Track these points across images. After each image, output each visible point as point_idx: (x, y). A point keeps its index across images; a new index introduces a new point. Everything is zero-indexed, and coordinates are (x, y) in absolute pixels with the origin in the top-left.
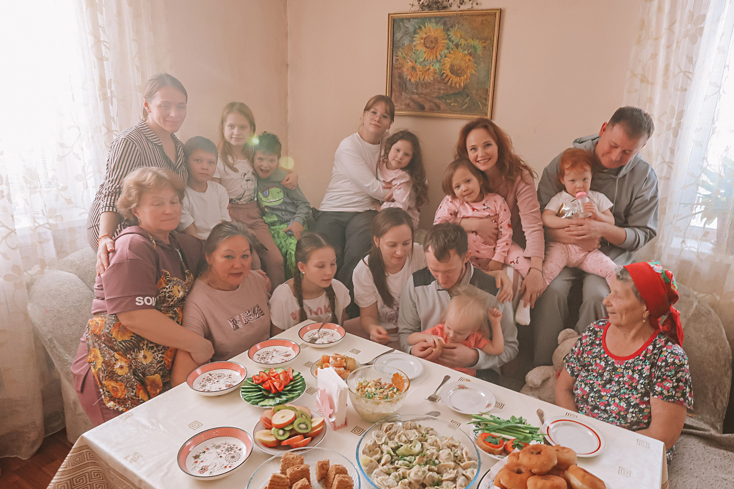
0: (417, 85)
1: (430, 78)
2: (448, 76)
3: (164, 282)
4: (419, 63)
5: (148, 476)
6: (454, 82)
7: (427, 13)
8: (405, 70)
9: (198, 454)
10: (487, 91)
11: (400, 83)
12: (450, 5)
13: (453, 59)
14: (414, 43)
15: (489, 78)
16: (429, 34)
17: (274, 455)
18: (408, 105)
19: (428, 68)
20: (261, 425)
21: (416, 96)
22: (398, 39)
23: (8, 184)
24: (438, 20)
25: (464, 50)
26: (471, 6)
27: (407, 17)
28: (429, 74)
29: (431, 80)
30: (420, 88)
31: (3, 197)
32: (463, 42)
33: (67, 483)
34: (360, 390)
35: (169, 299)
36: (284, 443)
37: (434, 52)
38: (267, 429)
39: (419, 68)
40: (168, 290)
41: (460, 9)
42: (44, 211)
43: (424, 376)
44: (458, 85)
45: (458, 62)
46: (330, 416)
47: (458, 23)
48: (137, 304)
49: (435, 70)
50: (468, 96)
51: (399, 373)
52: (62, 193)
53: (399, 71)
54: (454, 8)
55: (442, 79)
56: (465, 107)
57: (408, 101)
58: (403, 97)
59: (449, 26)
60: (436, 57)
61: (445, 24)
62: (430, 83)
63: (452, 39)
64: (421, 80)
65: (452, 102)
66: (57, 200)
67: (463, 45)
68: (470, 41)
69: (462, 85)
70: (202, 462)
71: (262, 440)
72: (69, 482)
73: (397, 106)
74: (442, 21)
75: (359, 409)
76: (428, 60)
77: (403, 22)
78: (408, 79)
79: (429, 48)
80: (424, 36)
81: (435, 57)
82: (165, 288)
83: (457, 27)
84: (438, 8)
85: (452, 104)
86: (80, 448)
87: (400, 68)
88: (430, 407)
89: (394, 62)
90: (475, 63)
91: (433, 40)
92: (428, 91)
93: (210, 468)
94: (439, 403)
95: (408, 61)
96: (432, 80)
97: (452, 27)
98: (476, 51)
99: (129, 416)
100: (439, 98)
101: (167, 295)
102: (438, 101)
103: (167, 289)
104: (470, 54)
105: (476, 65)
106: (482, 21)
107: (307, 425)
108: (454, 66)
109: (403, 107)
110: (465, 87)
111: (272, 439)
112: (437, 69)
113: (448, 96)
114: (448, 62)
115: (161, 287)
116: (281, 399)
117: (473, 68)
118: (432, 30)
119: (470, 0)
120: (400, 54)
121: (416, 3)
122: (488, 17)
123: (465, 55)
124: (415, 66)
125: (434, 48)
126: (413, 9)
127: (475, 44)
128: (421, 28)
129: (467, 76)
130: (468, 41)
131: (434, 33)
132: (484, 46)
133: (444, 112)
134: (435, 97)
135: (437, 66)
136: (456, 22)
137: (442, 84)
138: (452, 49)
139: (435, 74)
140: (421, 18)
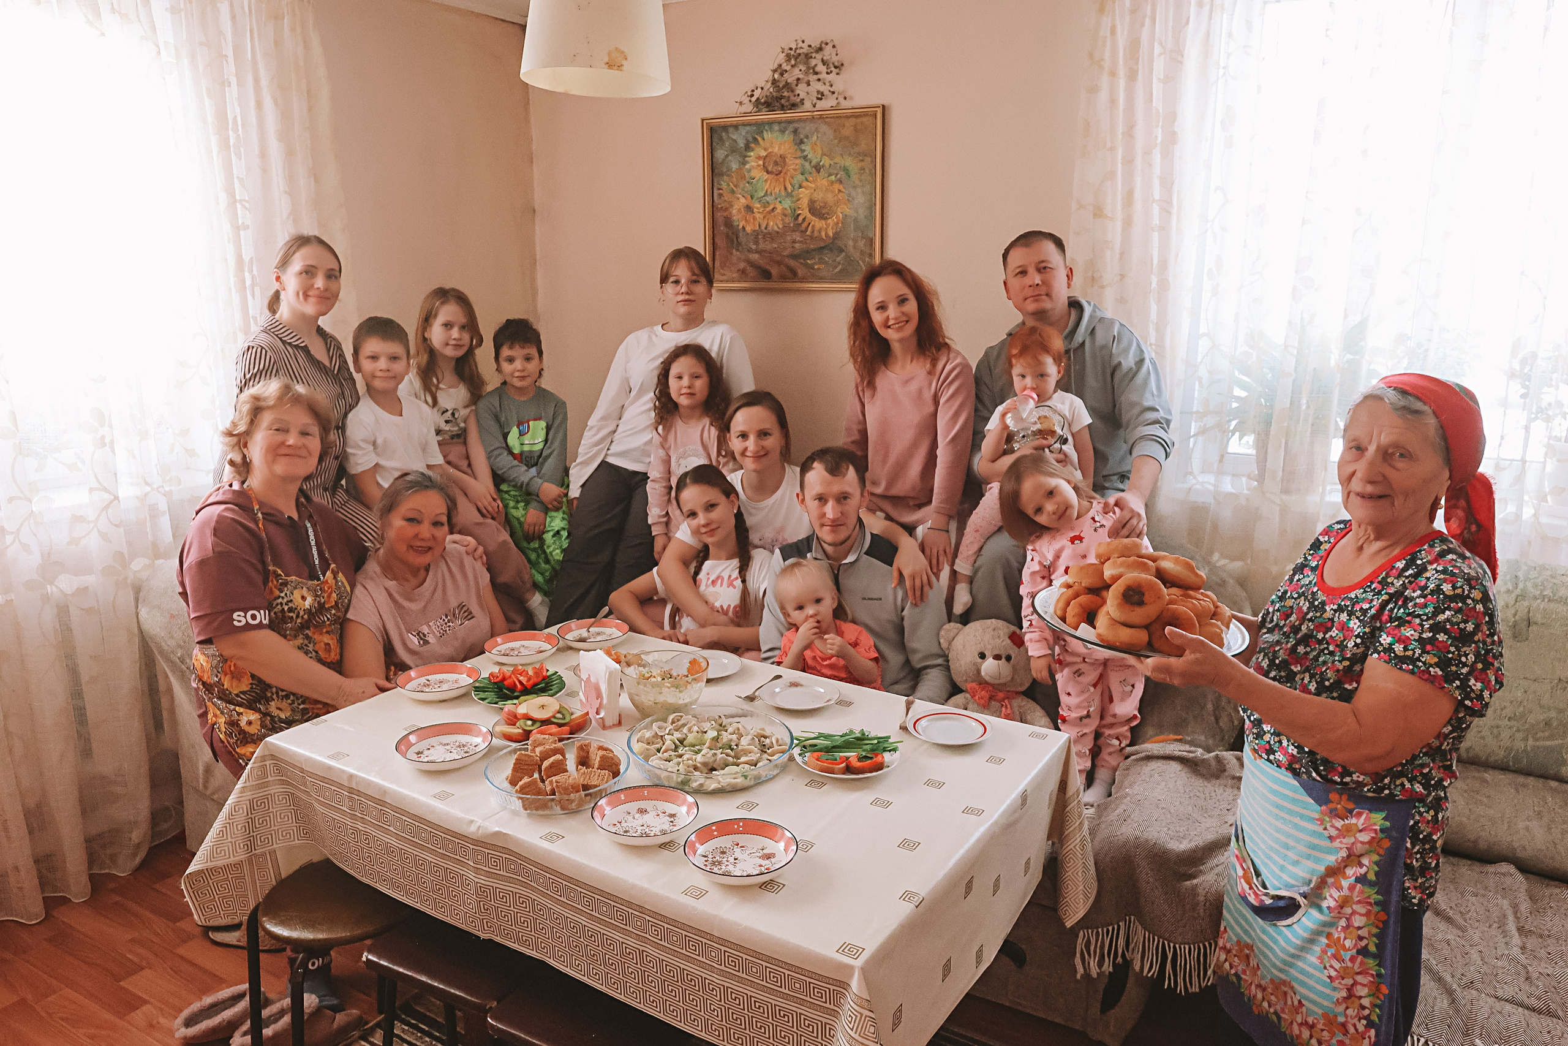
0: (756, 237)
1: (777, 224)
2: (807, 220)
4: (758, 198)
6: (817, 229)
7: (766, 116)
8: (734, 211)
10: (871, 242)
11: (728, 234)
12: (801, 101)
13: (812, 191)
14: (747, 166)
15: (873, 220)
16: (770, 150)
18: (743, 272)
19: (771, 207)
22: (720, 161)
24: (784, 126)
25: (830, 175)
26: (836, 102)
27: (734, 123)
28: (775, 217)
29: (778, 227)
30: (761, 242)
32: (826, 161)
37: (782, 180)
39: (758, 208)
41: (818, 107)
44: (823, 234)
45: (821, 195)
47: (817, 130)
49: (784, 209)
50: (841, 251)
53: (725, 214)
54: (808, 105)
55: (797, 224)
56: (837, 270)
57: (742, 265)
58: (734, 259)
59: (802, 136)
60: (786, 189)
61: (795, 131)
62: (777, 232)
63: (809, 156)
64: (763, 228)
65: (815, 264)
66: (172, 452)
67: (827, 165)
68: (838, 159)
69: (831, 235)
71: (504, 734)
73: (723, 274)
74: (791, 128)
76: (771, 194)
77: (727, 132)
78: (741, 227)
79: (771, 173)
80: (763, 153)
81: (783, 188)
83: (815, 137)
84: (783, 108)
85: (817, 267)
87: (726, 209)
89: (716, 198)
90: (850, 194)
91: (778, 160)
92: (775, 246)
95: (740, 196)
96: (781, 226)
97: (807, 137)
98: (849, 176)
100: (794, 257)
102: (792, 263)
104: (840, 181)
106: (855, 126)
108: (815, 202)
109: (735, 276)
110: (837, 236)
111: (517, 730)
112: (788, 208)
113: (807, 253)
114: (804, 195)
117: (845, 204)
118: (776, 143)
119: (833, 93)
120: (724, 185)
121: (746, 100)
122: (864, 119)
123: (832, 183)
124: (751, 205)
125: (780, 172)
126: (743, 109)
127: (847, 164)
128: (758, 141)
129: (837, 217)
130: (836, 160)
131: (780, 148)
132: (861, 168)
133: (803, 280)
134: (787, 256)
135: (788, 202)
136: (813, 129)
137: (797, 233)
138: (811, 174)
139: (786, 216)
140: (756, 124)
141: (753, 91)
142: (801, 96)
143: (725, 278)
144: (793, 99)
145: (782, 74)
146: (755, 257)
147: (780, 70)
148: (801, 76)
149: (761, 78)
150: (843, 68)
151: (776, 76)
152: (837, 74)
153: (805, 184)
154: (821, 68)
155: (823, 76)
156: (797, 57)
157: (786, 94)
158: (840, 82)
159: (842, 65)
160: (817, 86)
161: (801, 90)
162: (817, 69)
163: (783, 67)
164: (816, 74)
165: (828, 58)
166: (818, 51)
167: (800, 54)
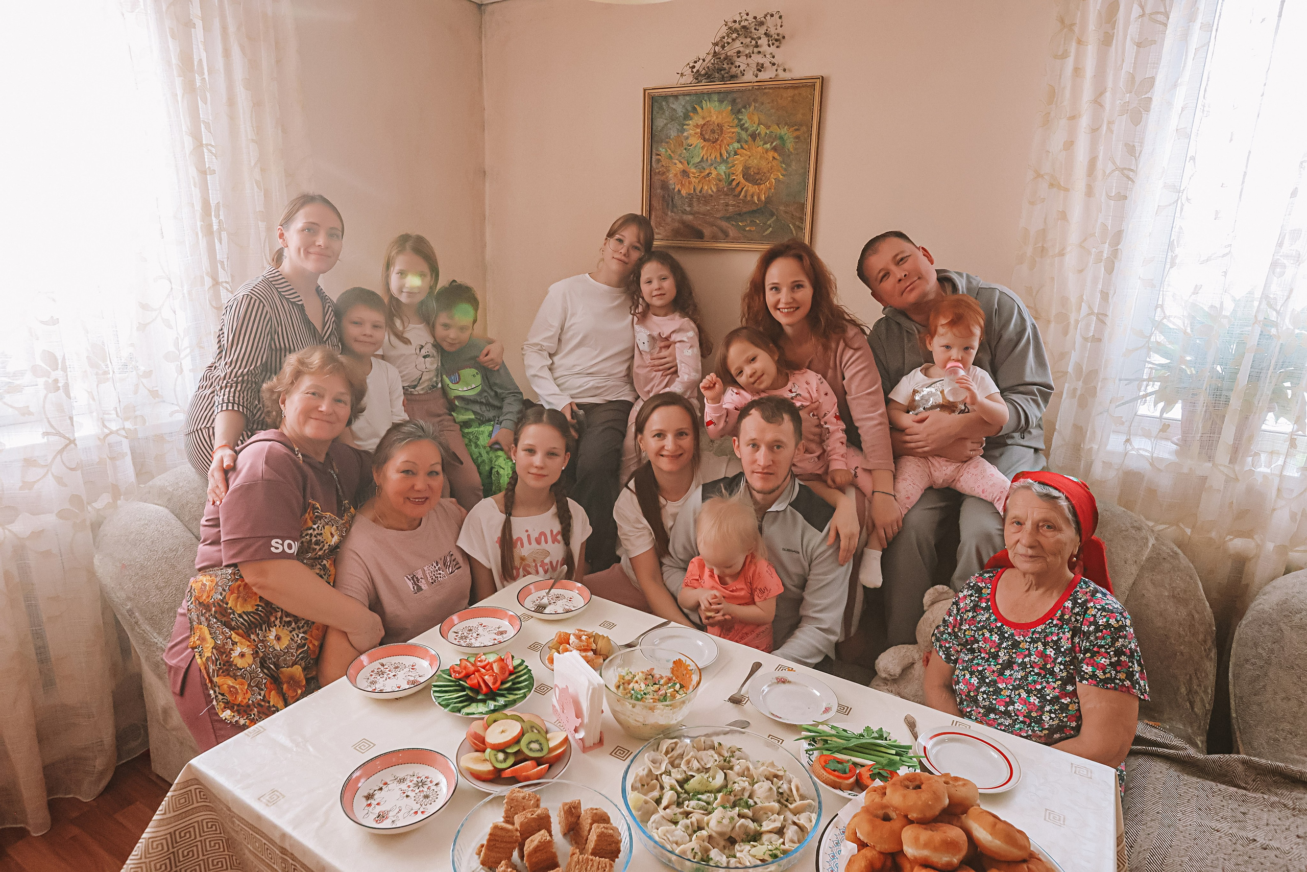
0: (691, 200)
1: (711, 189)
2: (740, 185)
3: (311, 518)
4: (694, 164)
5: (294, 828)
6: (750, 193)
7: (705, 87)
8: (671, 176)
9: (371, 792)
10: (802, 207)
11: (664, 197)
12: (741, 72)
13: (747, 158)
14: (685, 134)
15: (805, 188)
16: (708, 119)
17: (491, 794)
18: (677, 232)
19: (707, 172)
20: (468, 744)
21: (690, 217)
22: (659, 128)
23: (64, 369)
24: (723, 96)
25: (765, 143)
26: (775, 73)
27: (674, 94)
28: (709, 181)
29: (712, 191)
30: (695, 204)
31: (58, 389)
32: (762, 130)
33: (166, 839)
34: (621, 687)
35: (315, 547)
36: (507, 774)
37: (718, 147)
38: (477, 751)
39: (693, 173)
40: (316, 532)
41: (758, 79)
42: (118, 410)
43: (720, 664)
44: (756, 198)
45: (755, 162)
46: (576, 730)
47: (755, 101)
48: (273, 549)
49: (718, 174)
50: (772, 215)
51: (683, 658)
52: (144, 381)
53: (662, 178)
54: (749, 76)
55: (730, 189)
56: (768, 233)
57: (675, 225)
58: (669, 220)
59: (740, 106)
60: (721, 155)
61: (733, 102)
62: (712, 196)
63: (746, 125)
64: (698, 192)
65: (748, 226)
66: (136, 392)
67: (763, 135)
68: (774, 128)
69: (763, 198)
70: (378, 804)
71: (472, 769)
72: (168, 836)
73: (658, 234)
74: (730, 97)
75: (622, 717)
76: (707, 160)
77: (667, 102)
78: (676, 190)
79: (708, 140)
80: (701, 122)
81: (718, 155)
82: (311, 528)
83: (752, 107)
84: (723, 79)
85: (748, 229)
86: (186, 784)
87: (664, 173)
88: (733, 714)
89: (654, 164)
90: (783, 162)
91: (716, 128)
92: (708, 208)
93: (391, 814)
94: (747, 706)
95: (677, 161)
96: (715, 190)
97: (745, 107)
98: (784, 145)
99: (259, 733)
100: (728, 219)
101: (314, 539)
102: (724, 224)
103: (314, 530)
104: (775, 149)
105: (784, 165)
106: (792, 97)
107: (540, 744)
108: (749, 168)
109: (670, 235)
110: (769, 200)
111: (486, 767)
112: (723, 174)
113: (740, 215)
114: (739, 163)
115: (305, 527)
116: (496, 704)
117: (778, 171)
118: (714, 113)
119: (774, 64)
120: (662, 151)
121: (688, 71)
122: (802, 90)
123: (767, 151)
124: (688, 170)
125: (717, 140)
126: (683, 80)
127: (783, 133)
128: (697, 110)
129: (771, 183)
130: (771, 129)
131: (717, 117)
132: (797, 137)
133: (735, 240)
134: (720, 218)
135: (723, 168)
136: (752, 99)
137: (731, 197)
138: (746, 142)
139: (720, 181)
140: (696, 94)
141: (695, 62)
142: (742, 68)
144: (734, 70)
145: (723, 47)
147: (721, 43)
148: (741, 49)
149: (702, 50)
150: (783, 41)
151: (717, 49)
152: (777, 47)
153: (740, 151)
154: (764, 41)
155: (765, 48)
156: (739, 30)
157: (726, 66)
159: (784, 37)
160: (759, 59)
161: (741, 62)
162: (759, 42)
163: (725, 40)
164: (757, 46)
165: (772, 31)
166: (762, 23)
167: (744, 27)
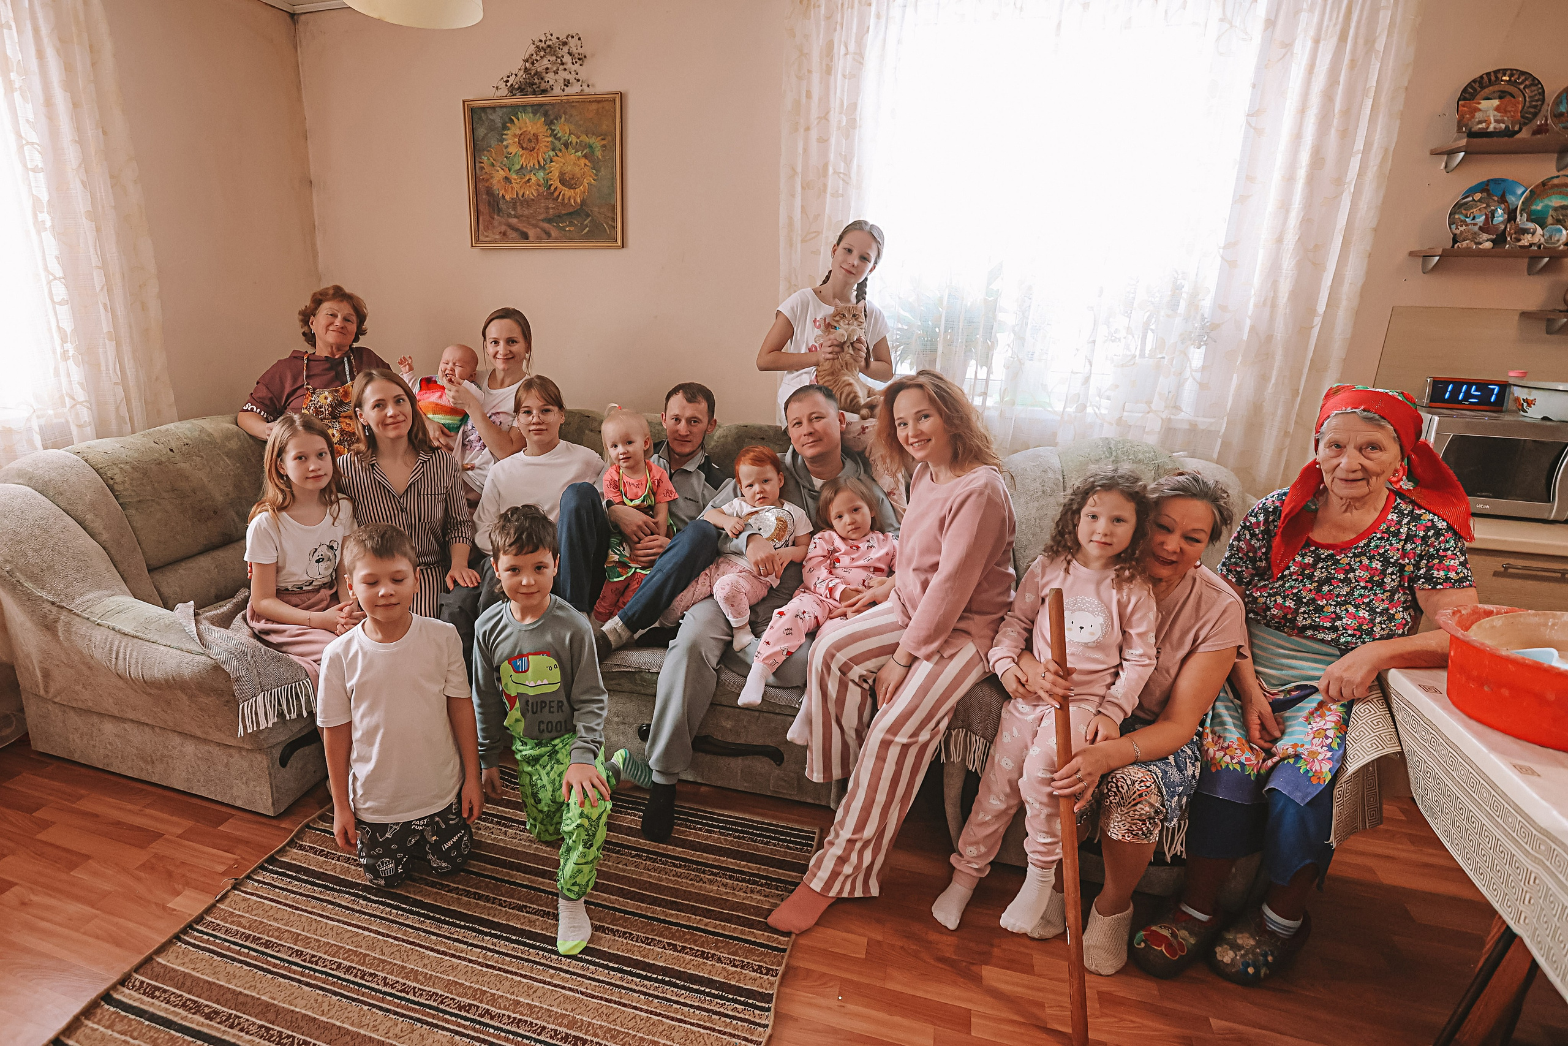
0: (515, 204)
1: (532, 193)
2: (558, 189)
4: (515, 171)
6: (567, 197)
7: (519, 99)
8: (494, 182)
10: (613, 208)
11: (489, 201)
12: (550, 87)
13: (562, 164)
14: (505, 143)
15: (614, 191)
16: (524, 129)
18: (504, 234)
19: (527, 178)
22: (480, 138)
24: (536, 109)
25: (577, 151)
26: (580, 88)
27: (492, 105)
28: (530, 187)
29: (533, 196)
30: (519, 208)
32: (573, 139)
37: (535, 155)
39: (515, 179)
41: (566, 93)
44: (572, 201)
45: (569, 168)
47: (565, 113)
49: (538, 180)
50: (588, 215)
53: (487, 185)
54: (557, 90)
55: (549, 193)
56: (585, 231)
57: (503, 228)
58: (496, 223)
59: (552, 118)
60: (539, 162)
61: (546, 114)
62: (533, 200)
63: (559, 135)
64: (520, 197)
65: (567, 226)
67: (574, 144)
68: (584, 138)
69: (579, 201)
73: (487, 236)
74: (542, 110)
76: (526, 167)
77: (486, 113)
78: (501, 195)
79: (526, 149)
80: (518, 132)
81: (536, 162)
83: (563, 119)
84: (534, 93)
85: (567, 229)
87: (487, 180)
89: (477, 171)
90: (594, 168)
91: (532, 137)
92: (531, 211)
95: (499, 169)
96: (535, 195)
97: (556, 119)
98: (593, 152)
100: (549, 221)
102: (546, 226)
104: (585, 156)
105: (594, 171)
106: (598, 108)
108: (565, 174)
109: (497, 237)
110: (583, 202)
112: (541, 179)
113: (559, 217)
114: (555, 169)
117: (590, 176)
118: (529, 124)
119: (578, 80)
120: (485, 159)
121: (502, 85)
122: (606, 104)
123: (579, 158)
124: (509, 177)
125: (534, 148)
126: (499, 93)
127: (591, 142)
128: (513, 120)
129: (584, 187)
130: (581, 138)
131: (532, 128)
132: (604, 146)
133: (556, 240)
134: (542, 220)
135: (541, 174)
136: (562, 111)
137: (550, 201)
138: (560, 150)
139: (539, 186)
140: (511, 106)
141: (508, 77)
142: (551, 83)
143: (487, 239)
144: (543, 85)
145: (533, 64)
146: (514, 221)
147: (531, 60)
148: (549, 66)
149: (514, 66)
150: (585, 61)
151: (528, 65)
152: (580, 66)
153: (555, 158)
154: (567, 59)
155: (569, 66)
156: (546, 49)
157: (536, 81)
158: (583, 72)
159: (585, 57)
160: (565, 75)
161: (550, 77)
162: (564, 60)
163: (534, 57)
164: (563, 64)
165: (574, 50)
166: (565, 44)
167: (549, 46)
